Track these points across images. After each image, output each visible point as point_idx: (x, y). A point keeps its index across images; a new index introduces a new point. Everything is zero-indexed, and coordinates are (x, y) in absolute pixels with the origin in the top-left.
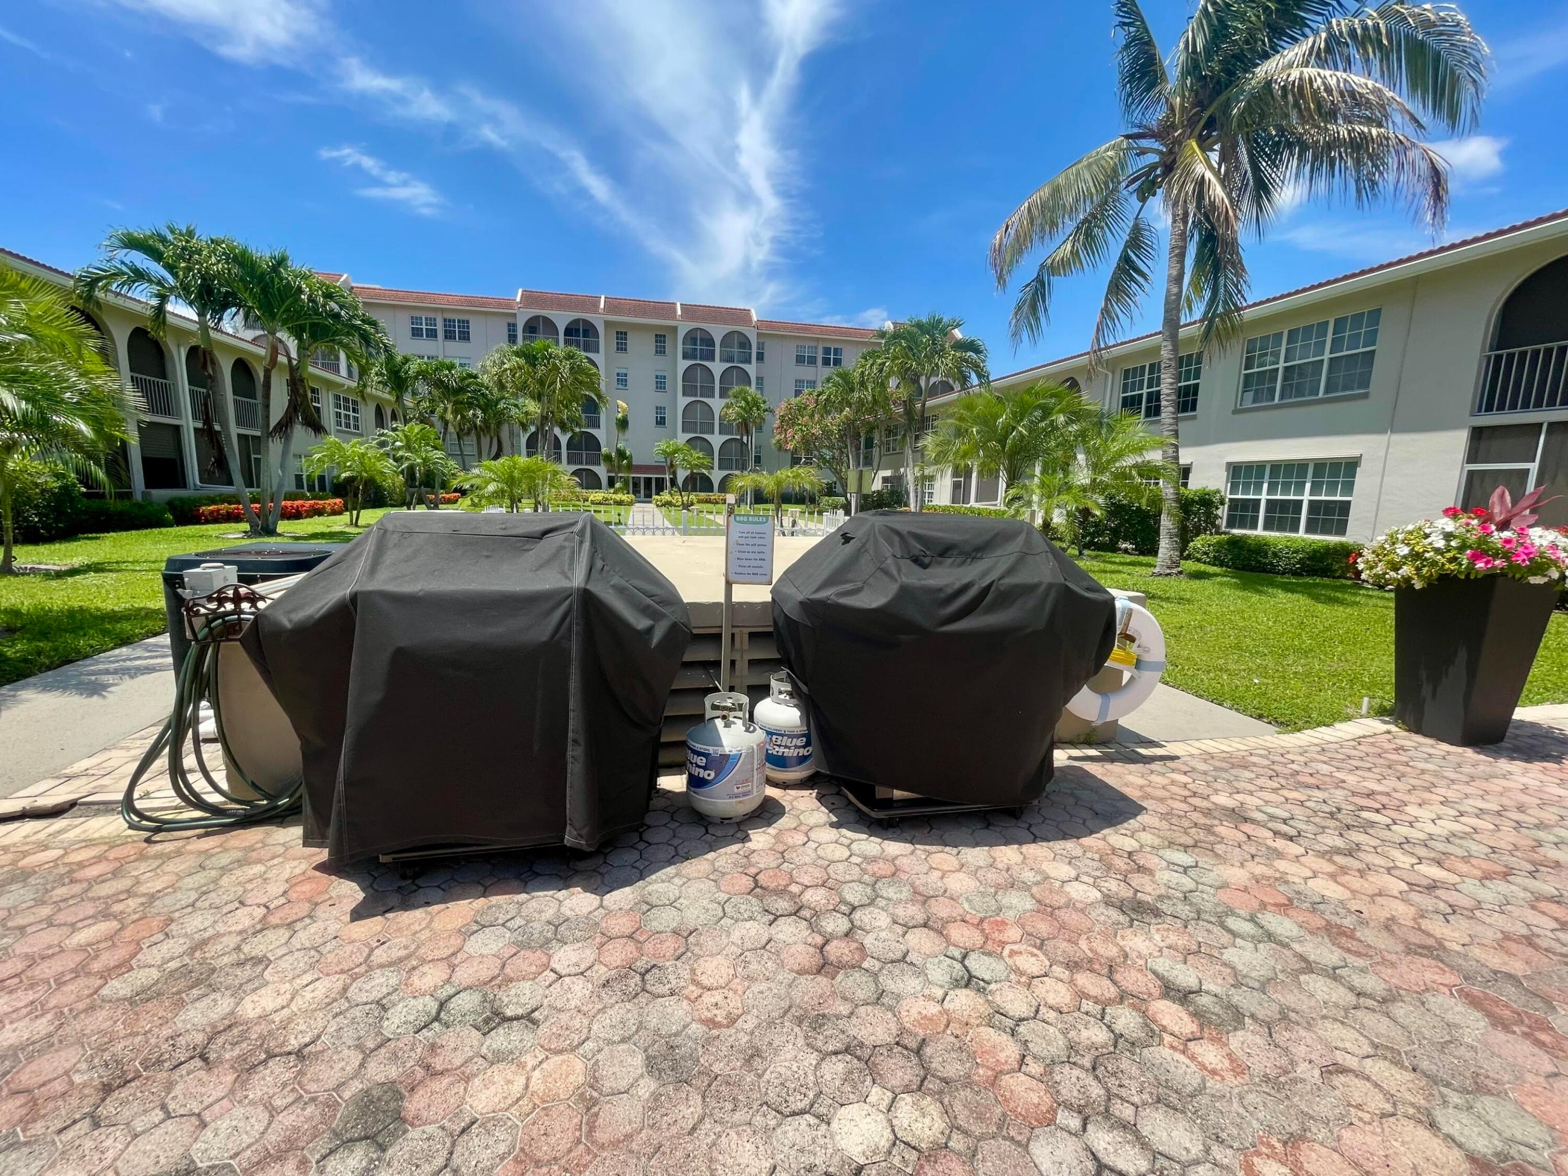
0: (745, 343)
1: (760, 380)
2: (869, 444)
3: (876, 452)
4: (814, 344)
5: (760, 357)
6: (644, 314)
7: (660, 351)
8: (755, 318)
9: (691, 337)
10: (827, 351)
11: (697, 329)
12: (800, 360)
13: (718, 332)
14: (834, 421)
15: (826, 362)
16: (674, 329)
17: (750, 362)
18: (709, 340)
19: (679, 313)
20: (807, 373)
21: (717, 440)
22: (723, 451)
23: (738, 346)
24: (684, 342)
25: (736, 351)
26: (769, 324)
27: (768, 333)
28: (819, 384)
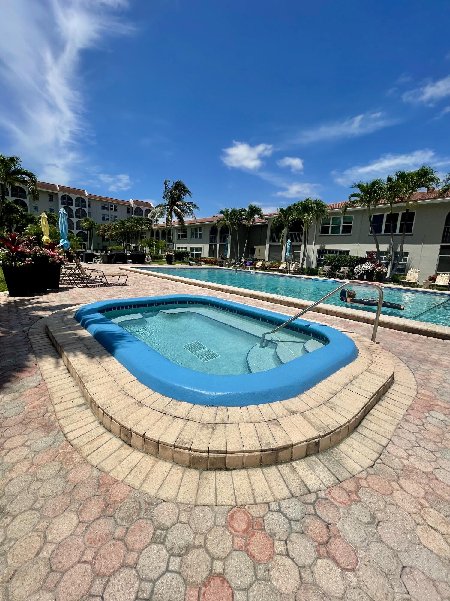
0: (83, 201)
1: (89, 213)
4: (107, 203)
5: (89, 206)
6: (44, 188)
7: (51, 200)
8: (87, 194)
9: (63, 197)
10: (112, 206)
11: (65, 195)
12: (103, 208)
13: (74, 197)
14: (119, 231)
15: (112, 209)
16: (57, 194)
17: (86, 207)
18: (70, 199)
19: (58, 189)
20: (106, 212)
21: (75, 232)
22: (78, 235)
23: (81, 201)
24: (61, 199)
25: (81, 204)
26: (92, 196)
27: (92, 198)
28: (110, 216)
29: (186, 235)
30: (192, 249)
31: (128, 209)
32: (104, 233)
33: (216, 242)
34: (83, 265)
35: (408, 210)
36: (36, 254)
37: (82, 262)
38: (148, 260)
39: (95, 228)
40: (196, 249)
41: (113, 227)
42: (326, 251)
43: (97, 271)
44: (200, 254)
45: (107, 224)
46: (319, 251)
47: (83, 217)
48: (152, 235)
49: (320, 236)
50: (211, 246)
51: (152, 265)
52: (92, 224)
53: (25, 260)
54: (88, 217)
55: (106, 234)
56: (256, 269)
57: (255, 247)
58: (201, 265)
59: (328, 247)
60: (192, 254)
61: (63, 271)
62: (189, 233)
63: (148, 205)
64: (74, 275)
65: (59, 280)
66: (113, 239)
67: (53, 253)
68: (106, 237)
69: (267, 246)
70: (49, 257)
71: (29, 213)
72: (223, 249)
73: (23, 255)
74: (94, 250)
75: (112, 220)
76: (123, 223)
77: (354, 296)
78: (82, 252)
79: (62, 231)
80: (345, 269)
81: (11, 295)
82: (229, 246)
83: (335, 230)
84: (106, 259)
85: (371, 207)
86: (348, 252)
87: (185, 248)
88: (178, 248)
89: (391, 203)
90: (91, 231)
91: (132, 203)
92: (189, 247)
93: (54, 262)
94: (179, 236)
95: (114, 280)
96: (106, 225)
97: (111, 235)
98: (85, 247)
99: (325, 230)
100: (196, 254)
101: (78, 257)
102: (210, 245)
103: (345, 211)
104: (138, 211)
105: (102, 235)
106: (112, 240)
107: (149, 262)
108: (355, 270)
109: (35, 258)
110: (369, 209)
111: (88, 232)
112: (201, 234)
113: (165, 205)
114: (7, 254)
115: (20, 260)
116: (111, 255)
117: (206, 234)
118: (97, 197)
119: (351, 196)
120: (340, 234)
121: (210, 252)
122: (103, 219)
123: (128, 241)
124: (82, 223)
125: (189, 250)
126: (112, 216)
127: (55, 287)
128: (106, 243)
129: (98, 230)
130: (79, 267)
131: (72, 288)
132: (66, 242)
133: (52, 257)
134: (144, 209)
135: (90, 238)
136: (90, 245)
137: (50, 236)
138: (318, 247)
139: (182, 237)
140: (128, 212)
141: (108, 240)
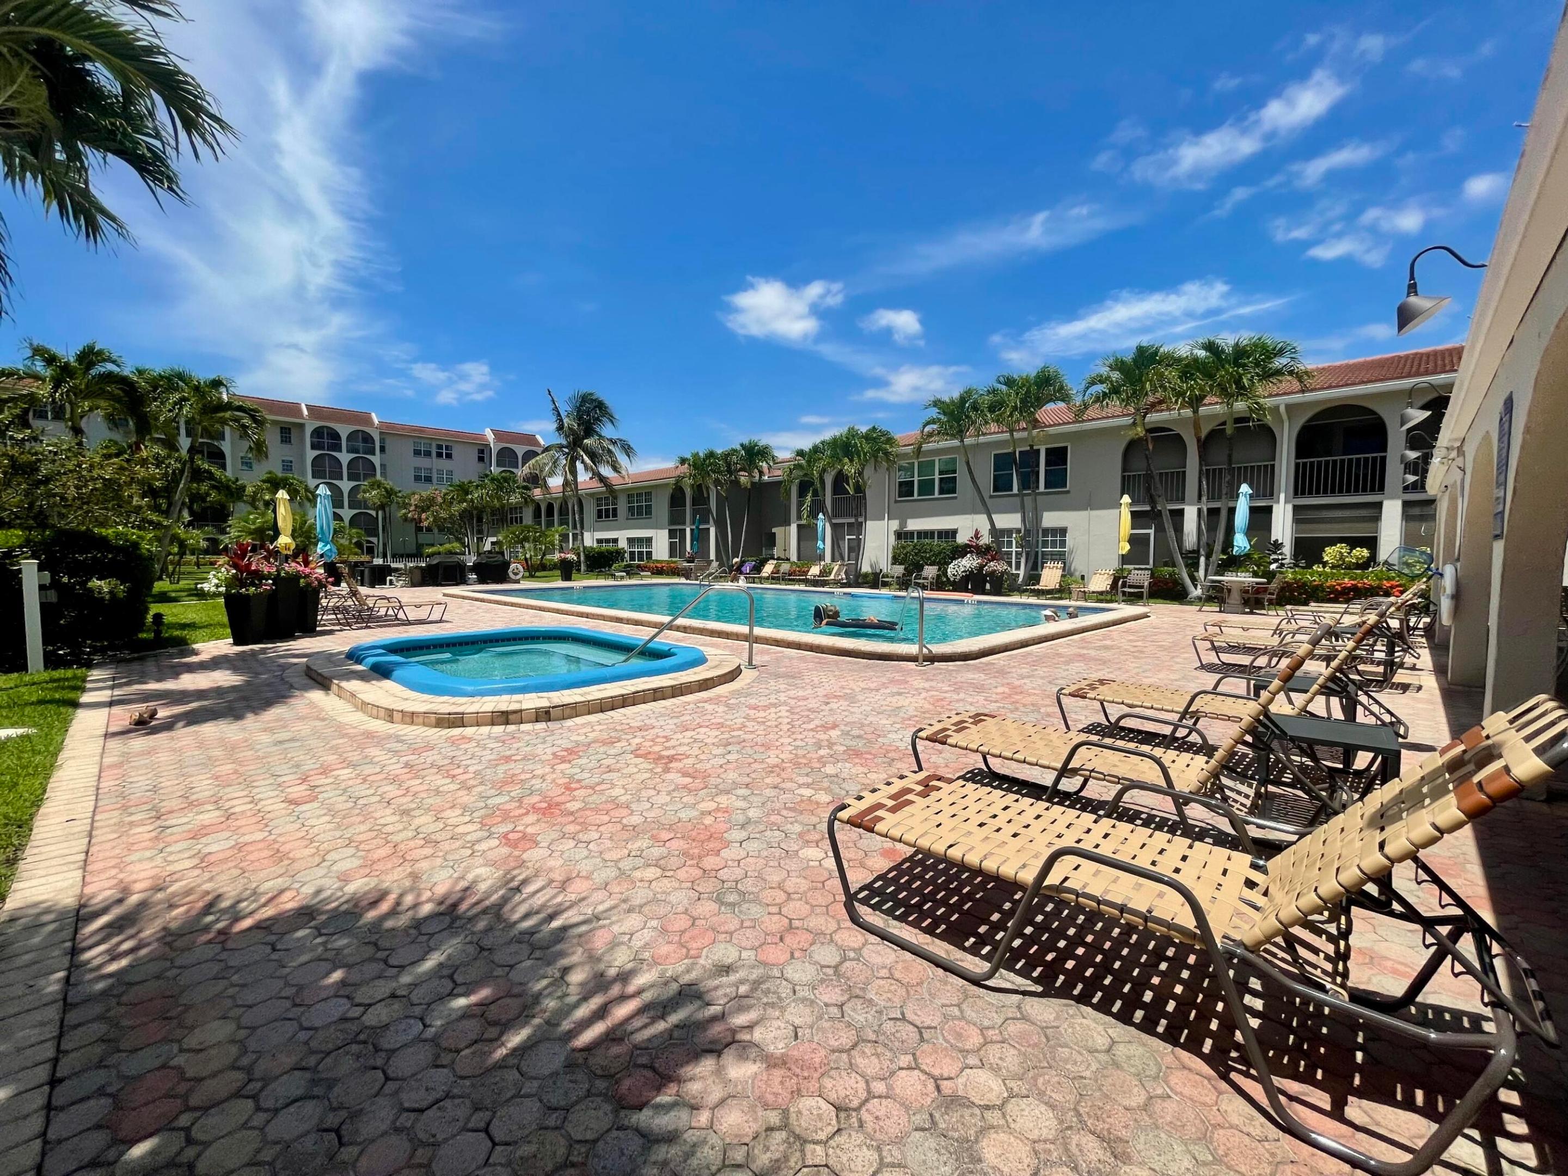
0: (368, 438)
1: (383, 466)
2: (480, 520)
3: (485, 527)
4: (428, 441)
5: (383, 449)
7: (287, 440)
8: (376, 421)
9: (318, 433)
10: (440, 447)
11: (322, 427)
12: (417, 453)
13: (344, 431)
14: (456, 508)
15: (439, 455)
16: (302, 426)
17: (374, 454)
18: (335, 436)
19: (305, 412)
20: (423, 462)
21: (347, 513)
22: (354, 521)
23: (362, 441)
24: (312, 436)
25: (361, 445)
26: (390, 426)
27: (389, 432)
28: (434, 471)
29: (615, 510)
30: (631, 541)
31: (481, 451)
32: (420, 514)
33: (684, 523)
34: (364, 590)
35: (1031, 446)
36: (279, 574)
37: (362, 585)
38: (516, 574)
39: (398, 503)
40: (640, 541)
41: (440, 500)
42: (912, 533)
43: (388, 599)
44: (649, 554)
45: (426, 491)
46: (899, 535)
47: (366, 477)
48: (537, 514)
49: (896, 502)
50: (672, 534)
51: (526, 584)
52: (390, 493)
53: (261, 585)
54: (378, 477)
55: (424, 516)
56: (762, 580)
57: (774, 530)
58: (642, 577)
59: (914, 525)
60: (632, 553)
61: (324, 602)
62: (622, 506)
63: (531, 439)
64: (345, 610)
65: (316, 620)
66: (441, 526)
67: (307, 570)
68: (425, 524)
69: (793, 528)
70: (301, 577)
71: (229, 473)
72: (701, 537)
73: (258, 576)
74: (393, 556)
75: (440, 479)
76: (464, 490)
77: (836, 614)
78: (362, 563)
79: (322, 528)
80: (930, 571)
81: (237, 643)
82: (713, 531)
83: (926, 487)
84: (418, 576)
85: (967, 441)
86: (954, 533)
87: (615, 541)
88: (600, 541)
89: (1011, 431)
90: (387, 509)
91: (490, 437)
92: (622, 536)
93: (309, 584)
94: (600, 511)
95: (422, 614)
96: (424, 494)
97: (436, 519)
98: (370, 551)
99: (906, 489)
100: (641, 553)
101: (352, 574)
102: (670, 531)
103: (918, 452)
104: (507, 457)
105: (413, 519)
106: (441, 530)
107: (518, 577)
108: (950, 571)
109: (277, 579)
110: (964, 446)
111: (380, 513)
112: (649, 508)
113: (561, 447)
114: (233, 575)
115: (253, 584)
116: (429, 567)
117: (661, 506)
118: (403, 427)
119: (928, 423)
120: (936, 495)
121: (672, 547)
122: (417, 478)
123: (480, 532)
124: (365, 492)
125: (623, 544)
126: (440, 472)
127: (310, 629)
128: (424, 538)
129: (405, 506)
130: (354, 593)
131: (341, 630)
132: (328, 547)
133: (307, 576)
134: (520, 450)
135: (383, 527)
136: (385, 545)
137: (293, 536)
138: (895, 525)
139: (606, 514)
140: (481, 459)
141: (429, 529)
